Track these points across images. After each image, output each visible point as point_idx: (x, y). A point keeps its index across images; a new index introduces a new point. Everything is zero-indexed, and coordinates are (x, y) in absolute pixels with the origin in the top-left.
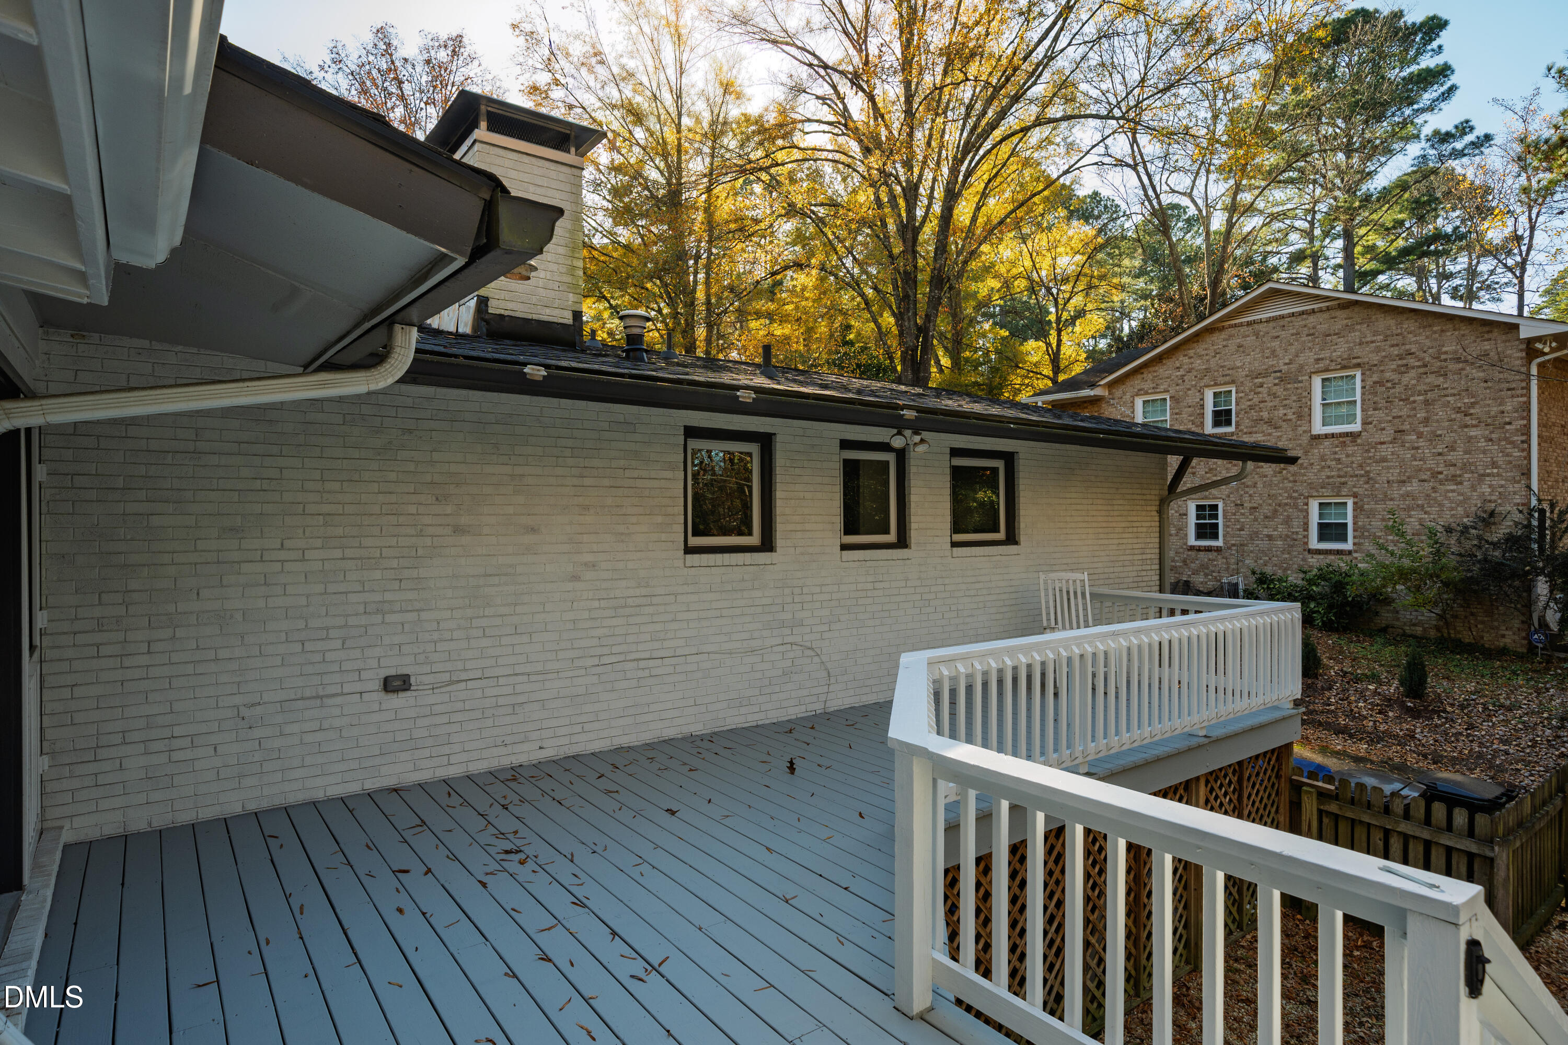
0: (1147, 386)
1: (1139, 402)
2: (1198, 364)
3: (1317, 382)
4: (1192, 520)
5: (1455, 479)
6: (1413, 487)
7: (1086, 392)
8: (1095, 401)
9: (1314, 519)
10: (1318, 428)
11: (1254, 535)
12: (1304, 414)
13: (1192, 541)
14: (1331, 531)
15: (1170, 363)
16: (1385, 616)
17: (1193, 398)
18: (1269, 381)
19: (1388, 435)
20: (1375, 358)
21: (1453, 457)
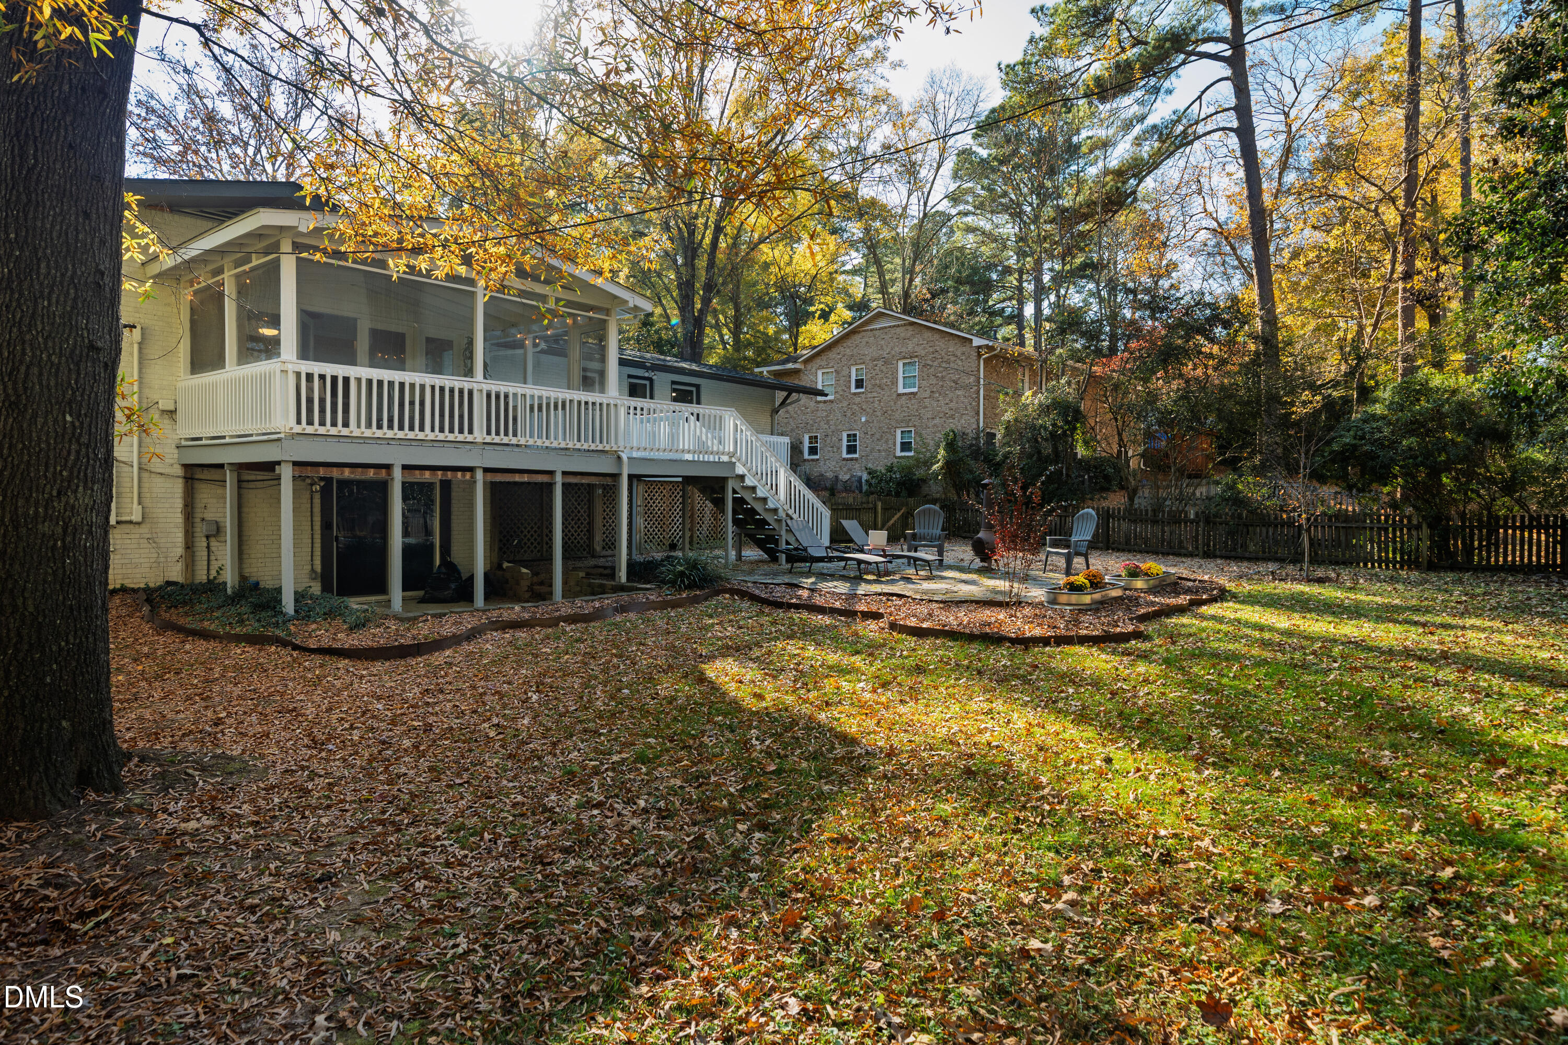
0: (824, 363)
1: (820, 373)
2: (848, 352)
3: (900, 364)
4: (845, 443)
5: (952, 417)
6: (937, 421)
7: (790, 366)
8: (797, 372)
9: (899, 440)
10: (901, 390)
11: (872, 450)
12: (895, 382)
13: (845, 455)
14: (906, 446)
15: (835, 350)
16: (925, 489)
17: (845, 373)
18: (880, 363)
19: (927, 394)
20: (923, 353)
21: (952, 405)
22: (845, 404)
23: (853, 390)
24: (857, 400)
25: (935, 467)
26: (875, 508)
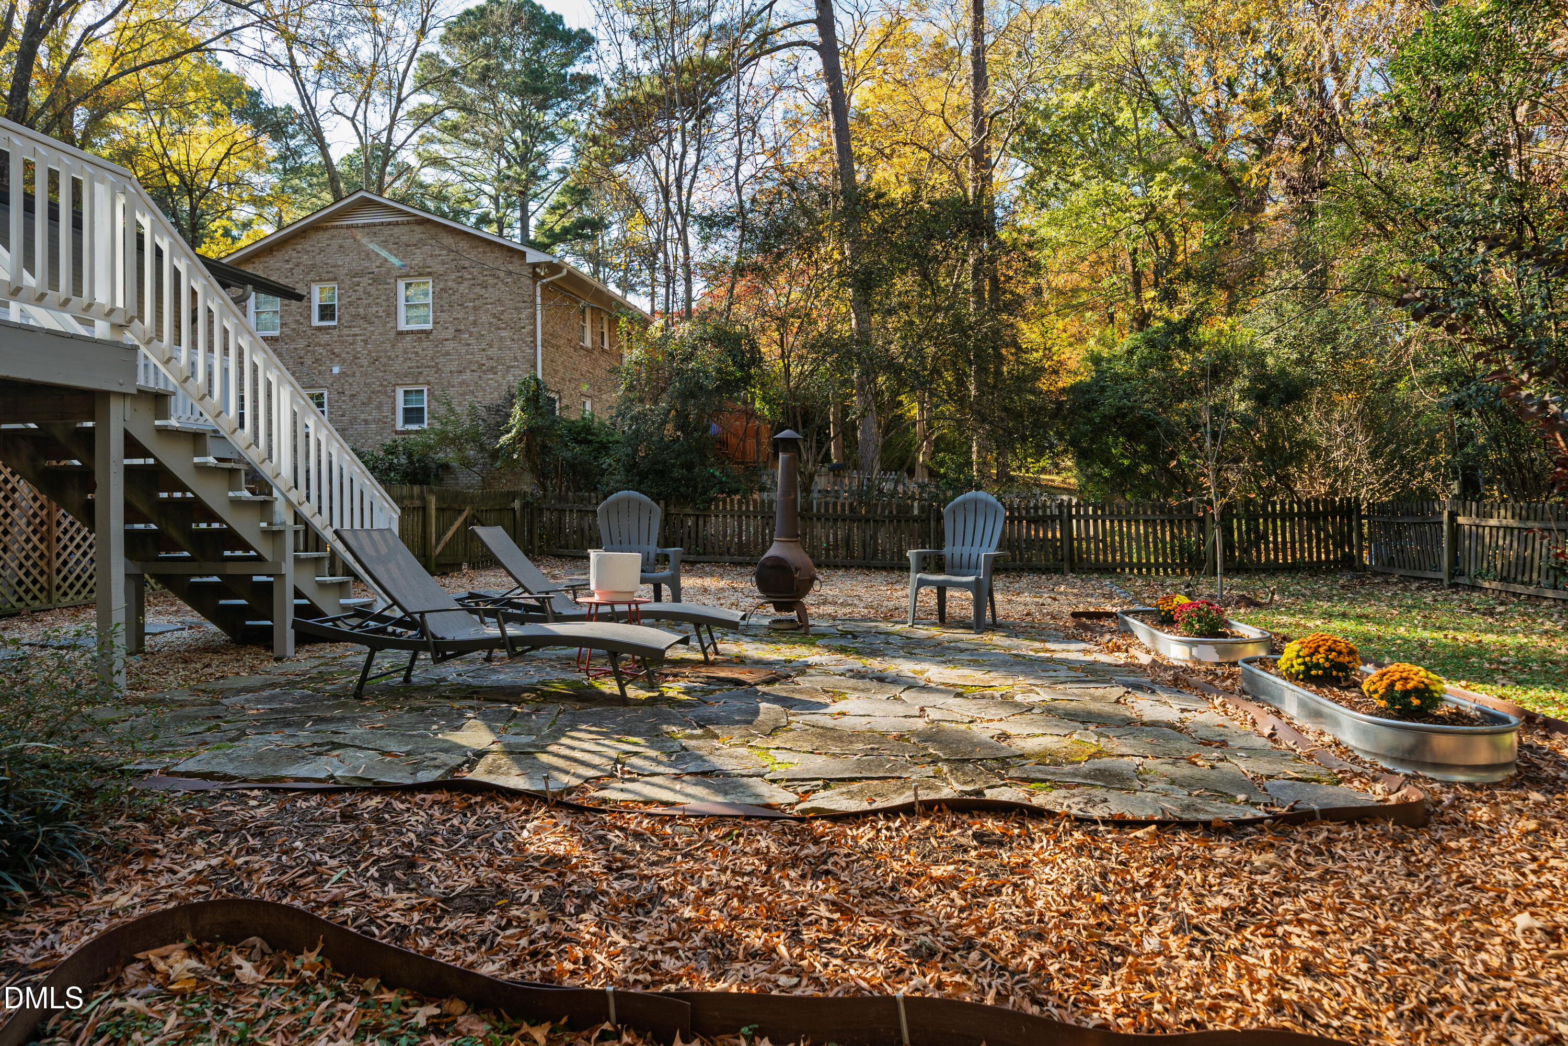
2: (306, 258)
3: (401, 286)
5: (493, 370)
6: (467, 376)
9: (400, 405)
10: (403, 326)
11: (354, 420)
12: (392, 312)
14: (413, 415)
18: (365, 281)
19: (450, 333)
20: (441, 269)
21: (491, 352)
22: (301, 344)
23: (316, 322)
24: (324, 338)
25: (504, 439)
26: (424, 509)
